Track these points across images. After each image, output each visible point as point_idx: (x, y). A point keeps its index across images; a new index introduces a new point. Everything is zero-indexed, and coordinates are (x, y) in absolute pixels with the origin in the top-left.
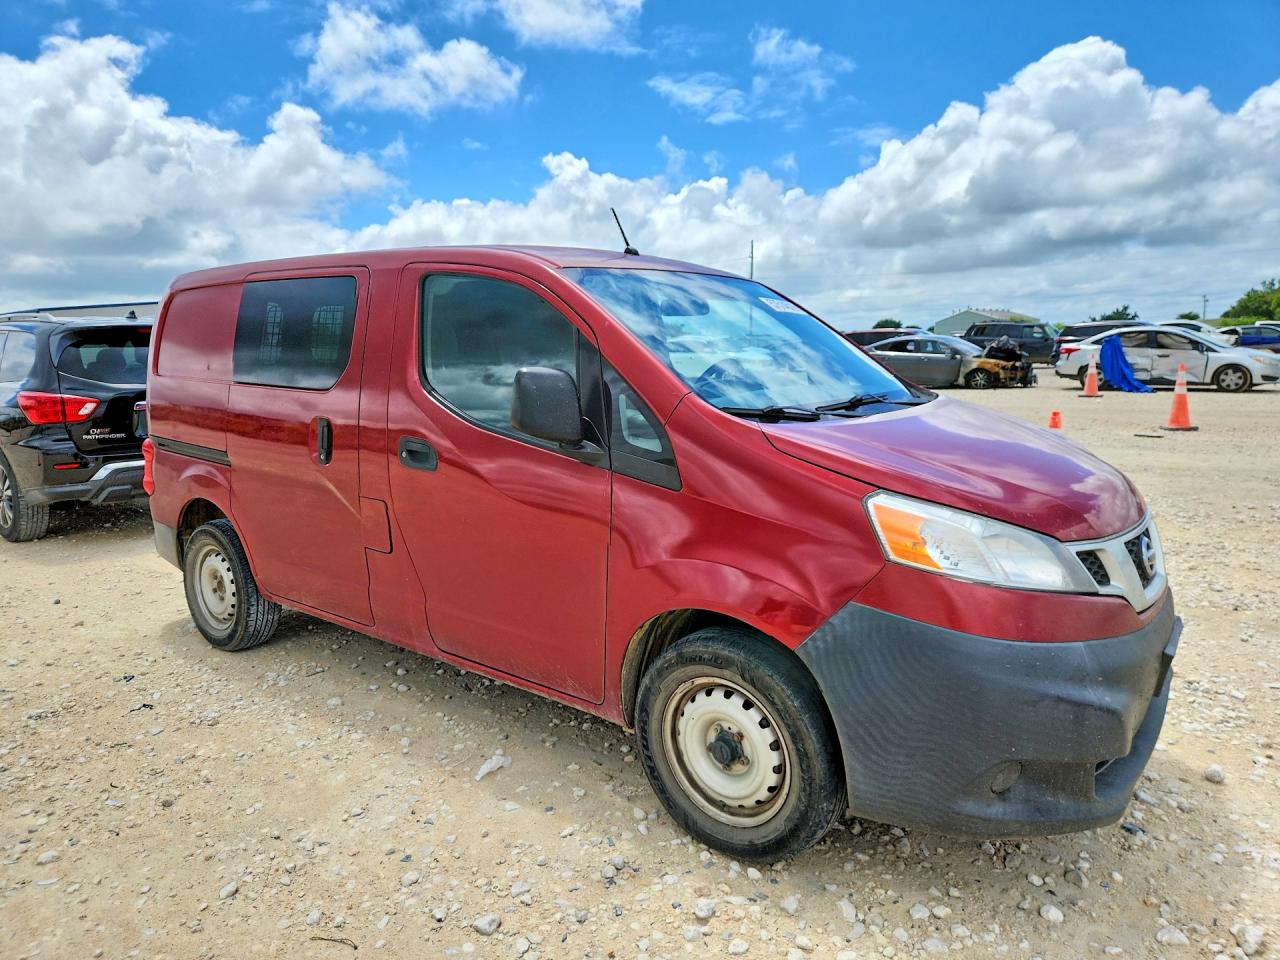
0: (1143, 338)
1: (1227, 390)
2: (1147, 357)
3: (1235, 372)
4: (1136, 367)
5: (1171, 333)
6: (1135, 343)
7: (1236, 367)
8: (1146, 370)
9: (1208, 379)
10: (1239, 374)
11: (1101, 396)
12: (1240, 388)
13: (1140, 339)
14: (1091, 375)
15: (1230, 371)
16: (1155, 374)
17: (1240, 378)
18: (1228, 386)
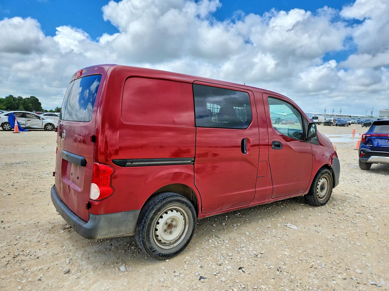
0: (21, 114)
1: (49, 130)
2: (24, 120)
3: (50, 125)
4: (20, 123)
5: (30, 113)
6: (18, 116)
7: (50, 124)
8: (24, 124)
9: (43, 128)
10: (52, 126)
11: (20, 133)
12: (52, 130)
13: (20, 115)
14: (16, 126)
15: (49, 125)
16: (27, 126)
17: (52, 127)
18: (49, 129)
